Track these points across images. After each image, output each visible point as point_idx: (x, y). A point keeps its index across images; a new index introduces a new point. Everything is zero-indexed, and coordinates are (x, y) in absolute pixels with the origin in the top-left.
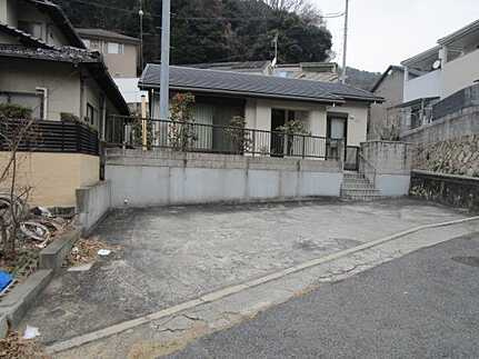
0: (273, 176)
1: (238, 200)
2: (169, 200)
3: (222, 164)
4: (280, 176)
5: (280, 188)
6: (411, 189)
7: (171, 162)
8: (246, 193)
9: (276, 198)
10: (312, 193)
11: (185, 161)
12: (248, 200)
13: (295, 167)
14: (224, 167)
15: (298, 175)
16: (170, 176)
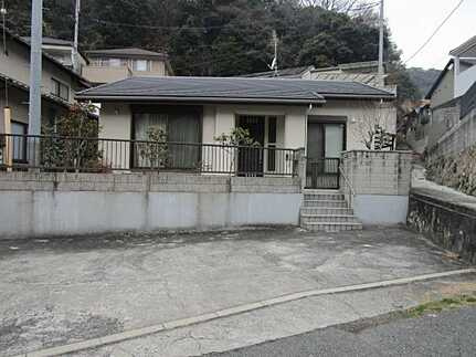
0: (188, 200)
1: (134, 231)
2: (32, 231)
3: (110, 185)
4: (199, 201)
6: (408, 216)
7: (33, 185)
8: (147, 221)
10: (250, 221)
11: (56, 184)
12: (149, 231)
13: (224, 188)
14: (113, 190)
15: (229, 198)
16: (33, 201)
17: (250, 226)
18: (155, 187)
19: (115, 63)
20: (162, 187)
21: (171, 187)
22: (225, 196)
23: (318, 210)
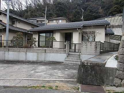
0: (35, 54)
1: (23, 61)
4: (38, 54)
5: (38, 58)
7: (5, 50)
8: (26, 59)
9: (36, 61)
11: (9, 50)
13: (44, 52)
14: (19, 51)
15: (45, 54)
16: (5, 53)
17: (51, 61)
18: (28, 51)
19: (55, 21)
20: (30, 51)
21: (31, 51)
22: (44, 53)
23: (70, 59)
